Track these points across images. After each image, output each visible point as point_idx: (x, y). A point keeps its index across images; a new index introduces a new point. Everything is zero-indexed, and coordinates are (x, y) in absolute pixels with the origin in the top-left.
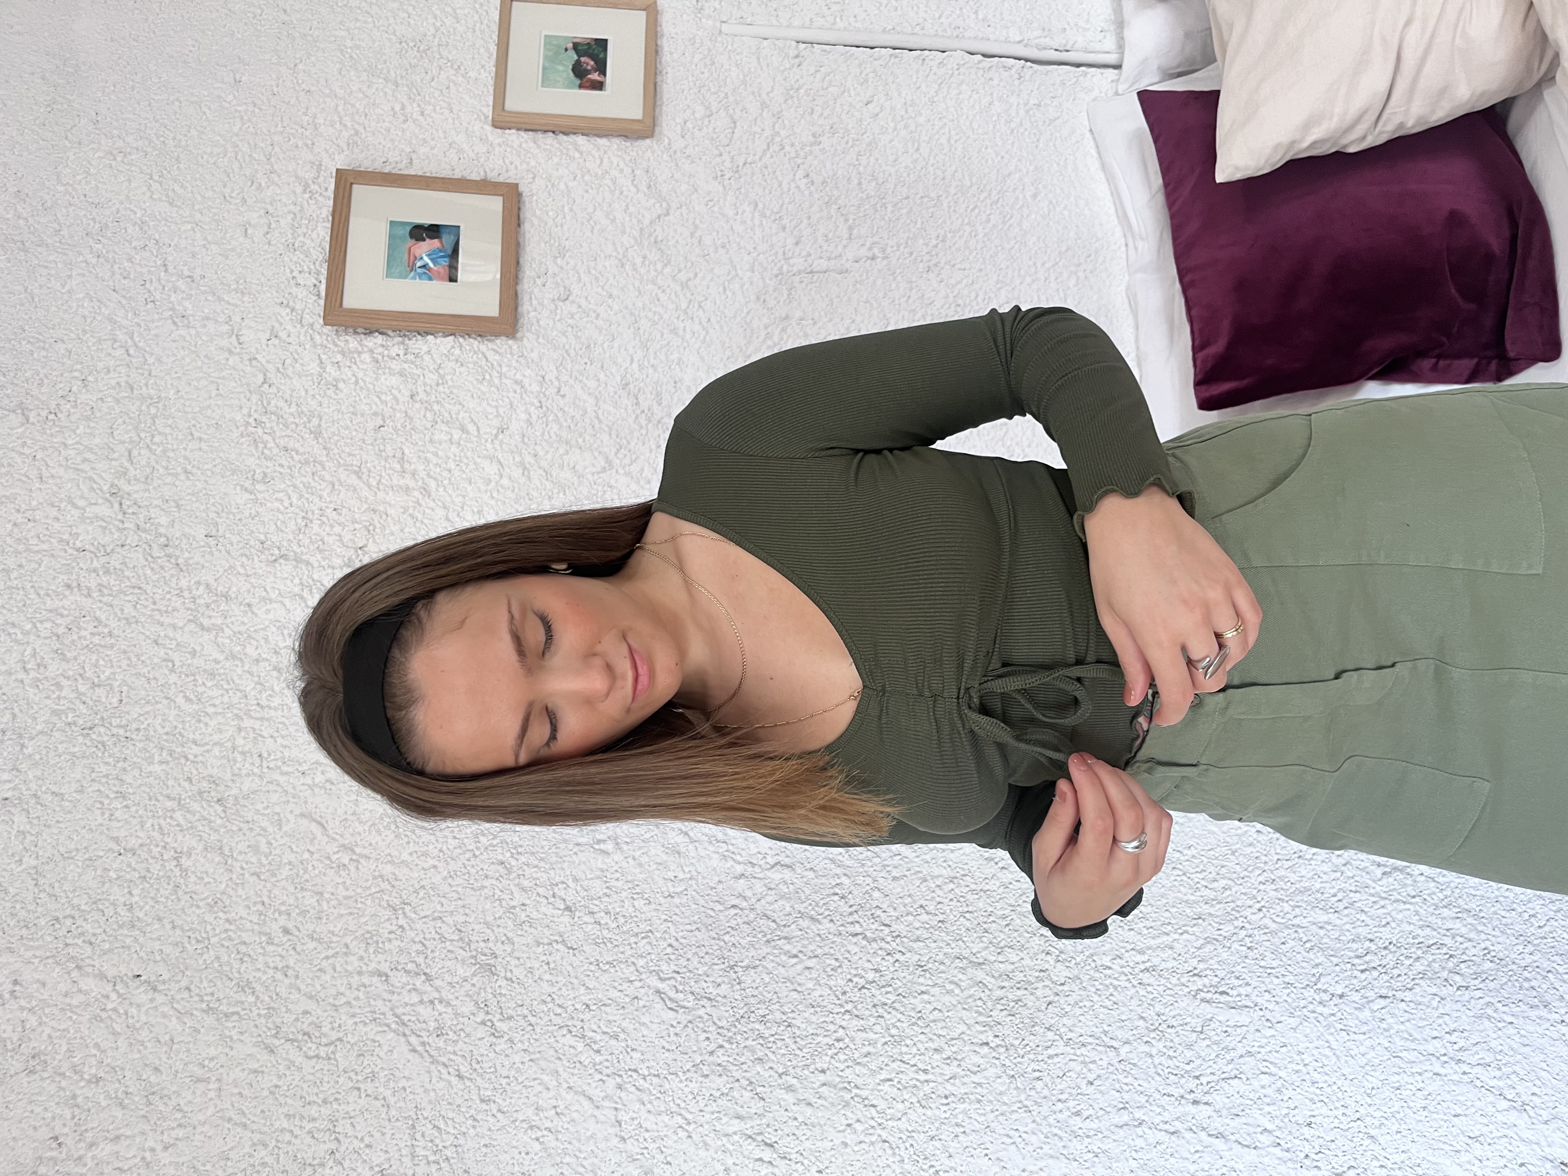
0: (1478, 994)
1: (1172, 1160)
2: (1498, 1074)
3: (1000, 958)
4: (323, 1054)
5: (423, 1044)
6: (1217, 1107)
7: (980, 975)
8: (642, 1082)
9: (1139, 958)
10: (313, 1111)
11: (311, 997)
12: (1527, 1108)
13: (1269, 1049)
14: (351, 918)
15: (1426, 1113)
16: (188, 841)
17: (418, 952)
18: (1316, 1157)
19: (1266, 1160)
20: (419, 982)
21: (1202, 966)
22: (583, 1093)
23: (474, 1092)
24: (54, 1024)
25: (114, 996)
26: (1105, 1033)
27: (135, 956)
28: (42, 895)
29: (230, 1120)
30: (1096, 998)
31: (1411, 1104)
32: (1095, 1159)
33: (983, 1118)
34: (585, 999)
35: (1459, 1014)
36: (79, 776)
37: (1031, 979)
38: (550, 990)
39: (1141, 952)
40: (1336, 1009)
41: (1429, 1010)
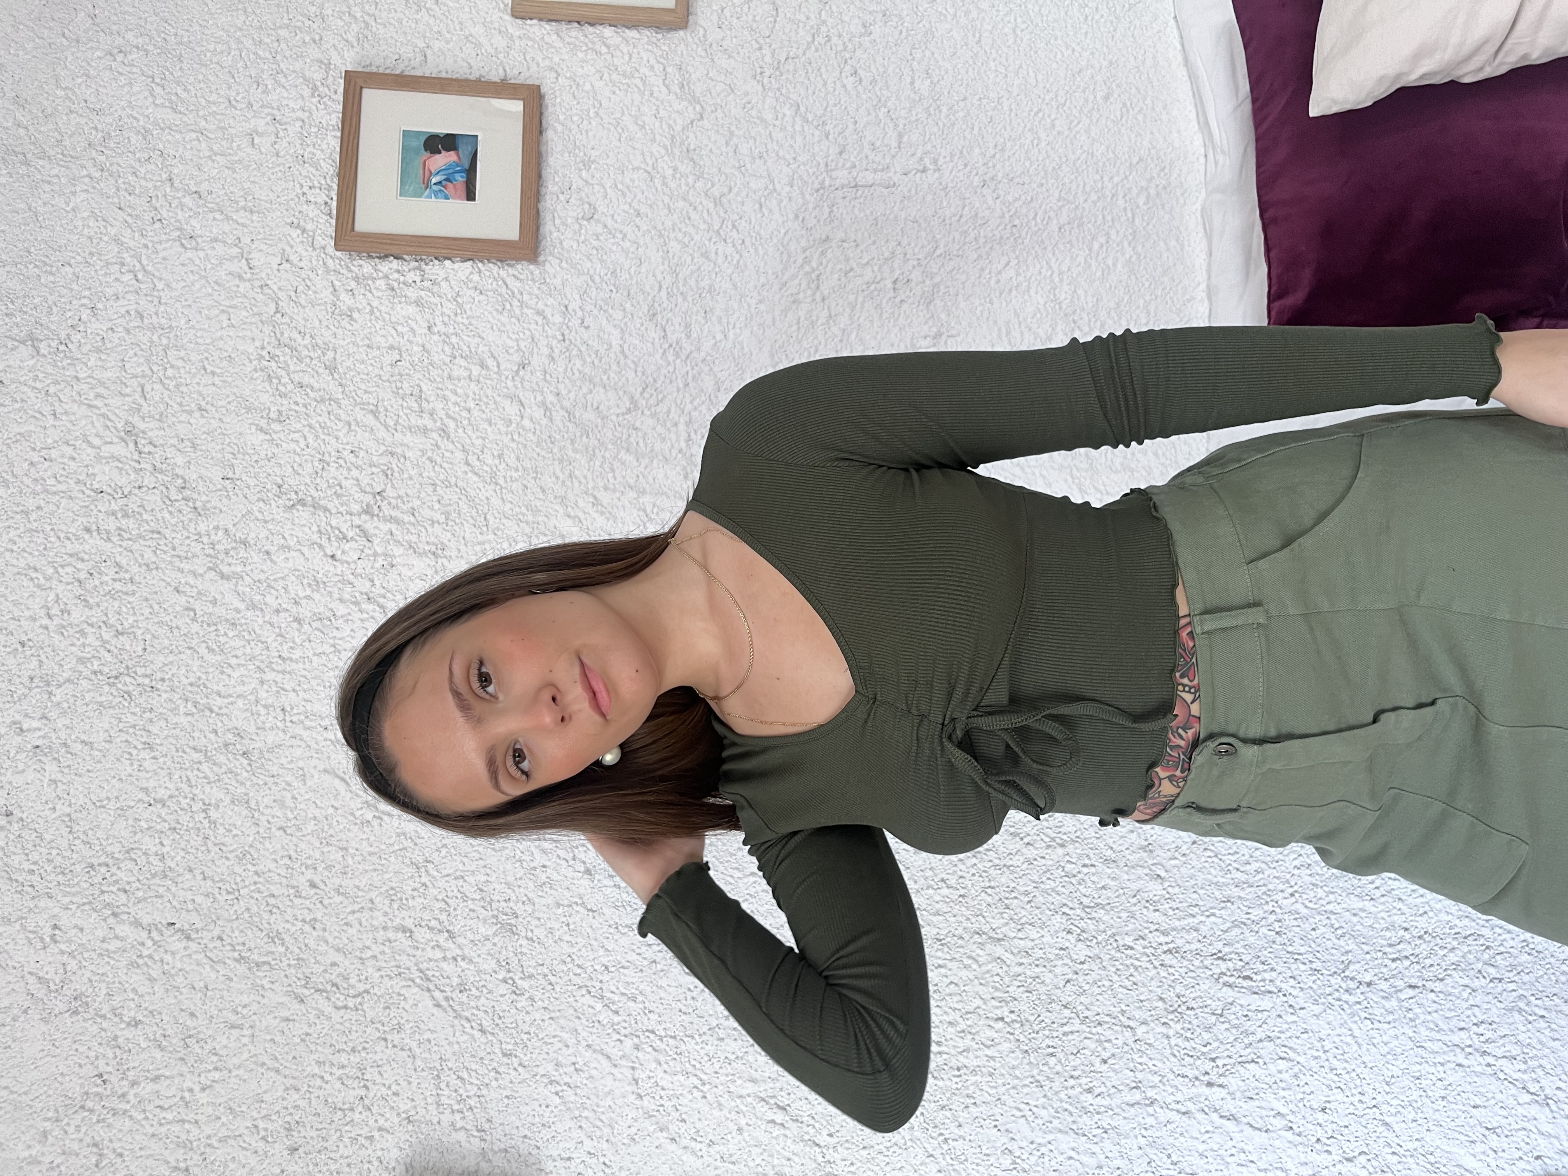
0: (1512, 986)
1: (1182, 1139)
2: (1523, 1067)
3: (1020, 935)
4: (351, 1005)
5: (447, 999)
6: (1231, 1090)
7: (999, 951)
8: (658, 1042)
9: (1163, 939)
10: (343, 1058)
11: (338, 950)
12: (1550, 1102)
13: (1288, 1034)
14: (375, 874)
15: (1444, 1103)
16: (215, 794)
17: (441, 910)
18: (1328, 1142)
19: (1277, 1143)
20: (442, 938)
21: (1227, 949)
22: (601, 1052)
23: (497, 1046)
24: (93, 967)
25: (149, 943)
26: (1123, 1012)
27: (168, 904)
28: (77, 842)
29: (264, 1064)
30: (1115, 978)
31: (1430, 1094)
32: (1104, 1135)
33: (994, 1091)
34: (604, 960)
35: (1489, 1006)
36: (107, 726)
37: (1050, 956)
38: (570, 950)
39: (1165, 933)
40: (1362, 997)
41: (1459, 1001)
